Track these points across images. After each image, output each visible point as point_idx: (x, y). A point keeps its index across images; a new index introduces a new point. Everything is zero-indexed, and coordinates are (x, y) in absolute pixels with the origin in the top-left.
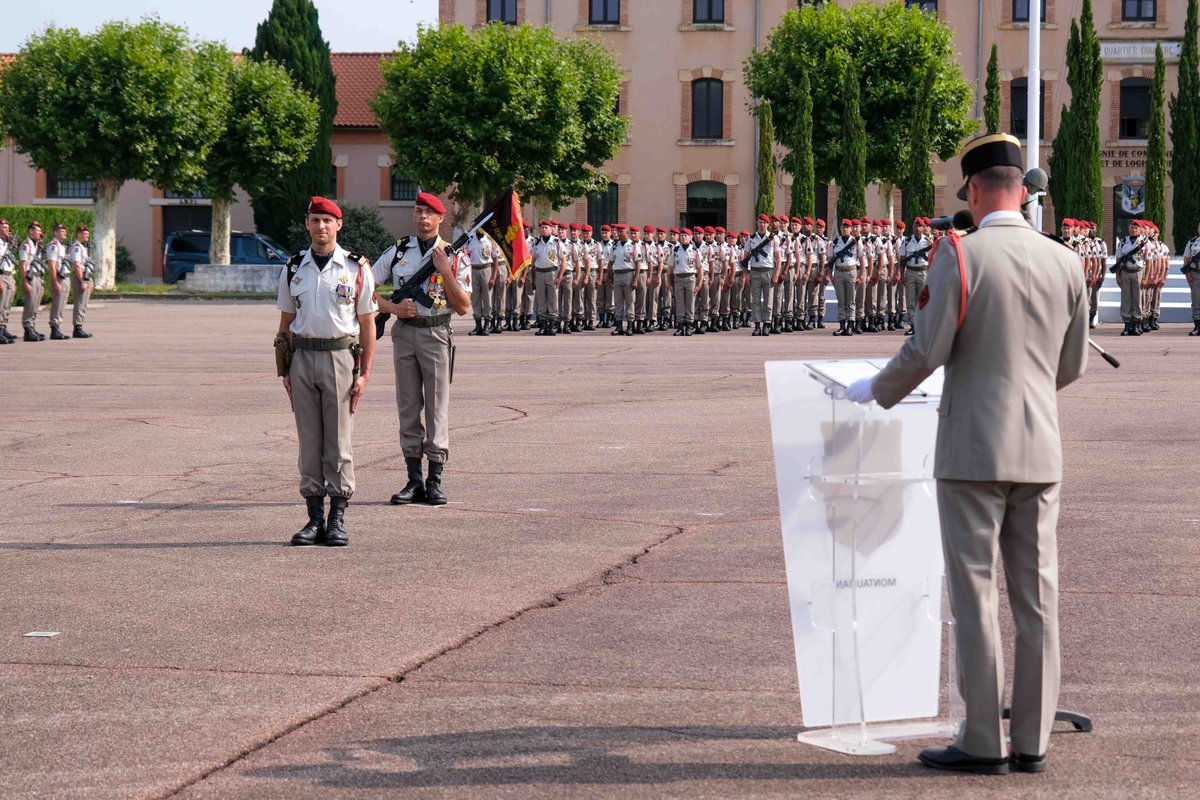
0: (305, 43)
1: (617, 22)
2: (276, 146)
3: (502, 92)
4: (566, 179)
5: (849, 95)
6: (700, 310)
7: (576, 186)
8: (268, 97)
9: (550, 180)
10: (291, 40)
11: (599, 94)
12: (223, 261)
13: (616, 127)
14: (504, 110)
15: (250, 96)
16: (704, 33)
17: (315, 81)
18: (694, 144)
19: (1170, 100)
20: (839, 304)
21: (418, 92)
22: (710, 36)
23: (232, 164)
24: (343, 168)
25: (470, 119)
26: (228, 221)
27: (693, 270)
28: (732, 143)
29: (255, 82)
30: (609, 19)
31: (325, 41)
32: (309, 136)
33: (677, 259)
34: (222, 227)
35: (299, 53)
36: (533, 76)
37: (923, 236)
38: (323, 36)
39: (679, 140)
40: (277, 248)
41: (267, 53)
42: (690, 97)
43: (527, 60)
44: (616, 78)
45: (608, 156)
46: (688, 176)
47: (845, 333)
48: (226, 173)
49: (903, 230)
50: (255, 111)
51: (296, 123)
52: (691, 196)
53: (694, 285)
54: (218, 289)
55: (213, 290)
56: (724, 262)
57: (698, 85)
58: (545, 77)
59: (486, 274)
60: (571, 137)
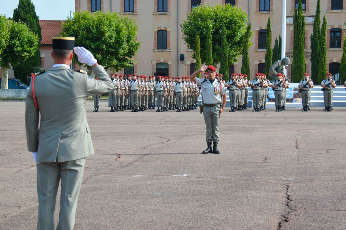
0: (31, 16)
1: (133, 12)
2: (24, 51)
3: (102, 34)
4: (120, 62)
5: (223, 34)
6: (184, 104)
7: (123, 64)
8: (21, 34)
9: (115, 62)
10: (26, 15)
11: (131, 34)
12: (6, 88)
13: (137, 45)
14: (103, 39)
15: (15, 34)
16: (161, 15)
17: (34, 29)
18: (158, 51)
19: (311, 36)
20: (231, 101)
21: (75, 33)
22: (163, 16)
23: (9, 56)
24: (43, 58)
25: (92, 42)
26: (7, 75)
27: (182, 91)
28: (170, 51)
29: (16, 29)
30: (131, 10)
31: (37, 16)
32: (35, 47)
33: (177, 87)
34: (5, 77)
35: (29, 20)
36: (112, 28)
37: (258, 79)
38: (36, 14)
39: (153, 50)
40: (22, 83)
41: (20, 19)
42: (157, 36)
43: (110, 22)
44: (136, 29)
45: (134, 55)
46: (156, 61)
47: (232, 111)
48: (7, 59)
49: (247, 77)
50: (17, 39)
51: (30, 43)
52: (157, 67)
53: (182, 96)
54: (6, 97)
55: (4, 97)
56: (191, 88)
57: (159, 32)
58: (116, 29)
59: (115, 92)
60: (125, 48)
